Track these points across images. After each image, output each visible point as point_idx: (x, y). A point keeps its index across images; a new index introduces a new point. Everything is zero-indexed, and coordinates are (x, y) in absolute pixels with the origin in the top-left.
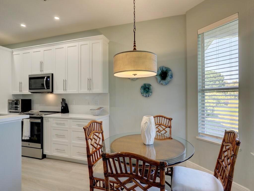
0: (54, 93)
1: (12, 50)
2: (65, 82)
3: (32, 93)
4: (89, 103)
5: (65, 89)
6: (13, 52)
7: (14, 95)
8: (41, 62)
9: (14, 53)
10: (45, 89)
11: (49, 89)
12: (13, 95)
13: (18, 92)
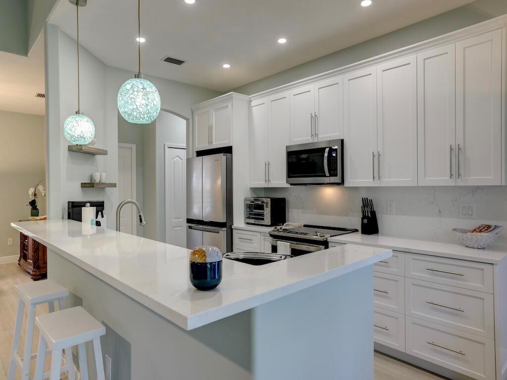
0: (347, 184)
1: (250, 98)
2: (377, 158)
3: (291, 184)
4: (440, 211)
5: (376, 175)
6: (250, 101)
7: (254, 190)
8: (313, 115)
9: (253, 104)
10: (325, 176)
11: (336, 175)
12: (251, 188)
13: (262, 184)
